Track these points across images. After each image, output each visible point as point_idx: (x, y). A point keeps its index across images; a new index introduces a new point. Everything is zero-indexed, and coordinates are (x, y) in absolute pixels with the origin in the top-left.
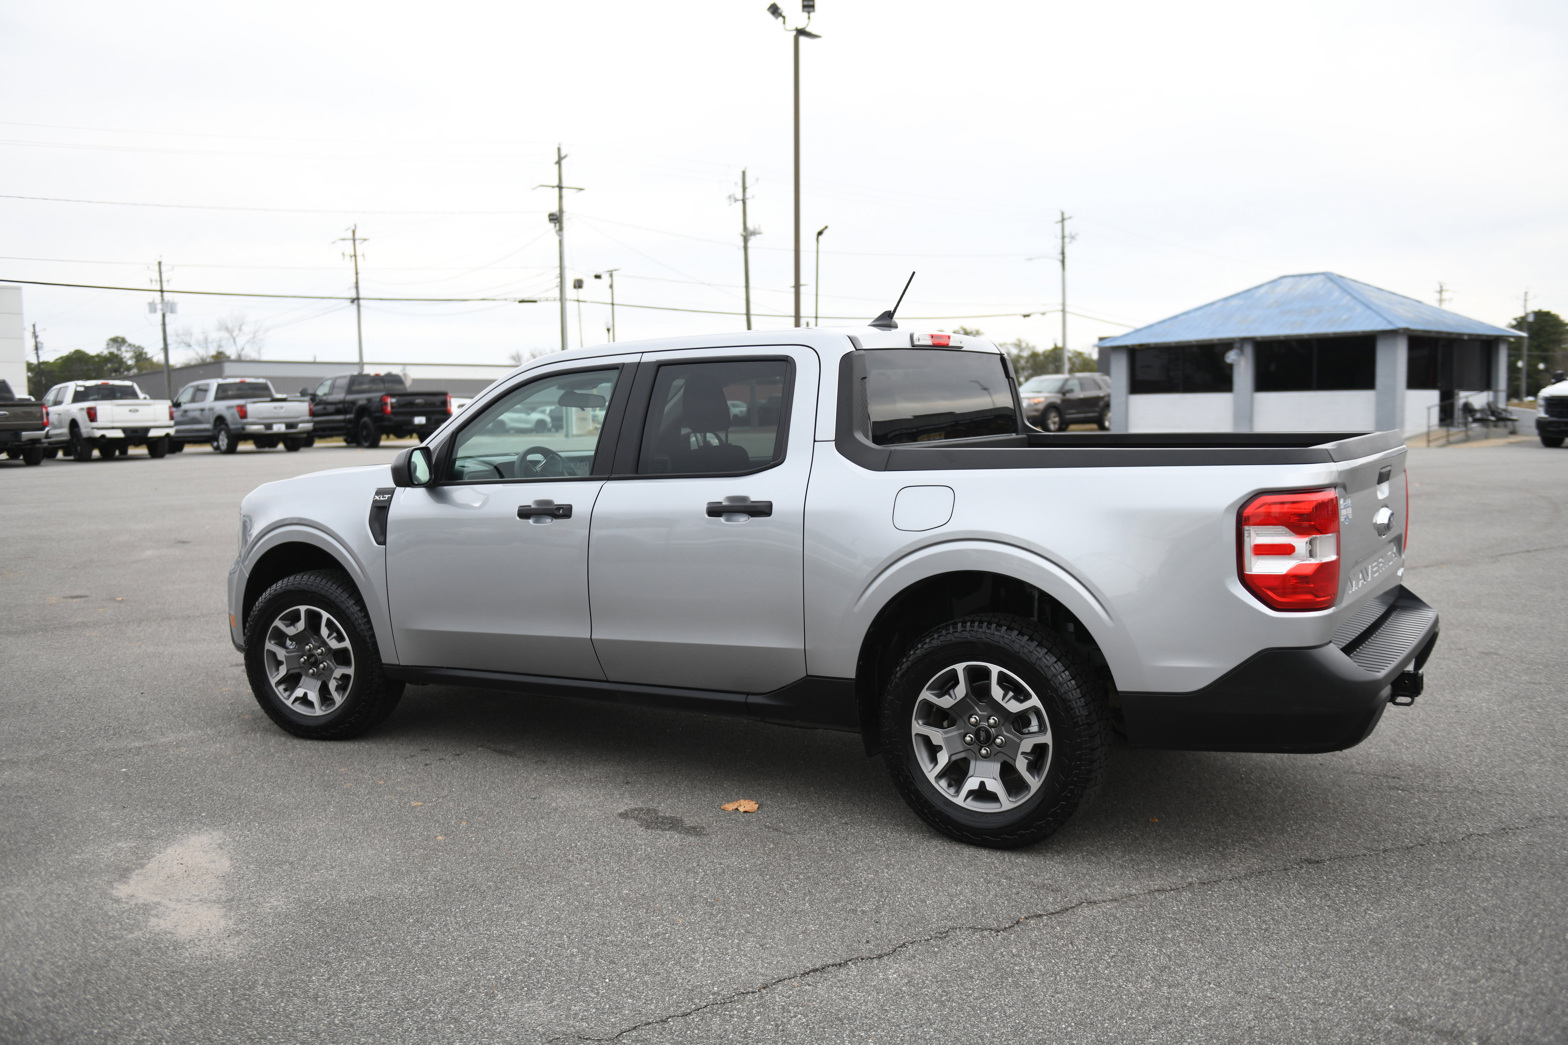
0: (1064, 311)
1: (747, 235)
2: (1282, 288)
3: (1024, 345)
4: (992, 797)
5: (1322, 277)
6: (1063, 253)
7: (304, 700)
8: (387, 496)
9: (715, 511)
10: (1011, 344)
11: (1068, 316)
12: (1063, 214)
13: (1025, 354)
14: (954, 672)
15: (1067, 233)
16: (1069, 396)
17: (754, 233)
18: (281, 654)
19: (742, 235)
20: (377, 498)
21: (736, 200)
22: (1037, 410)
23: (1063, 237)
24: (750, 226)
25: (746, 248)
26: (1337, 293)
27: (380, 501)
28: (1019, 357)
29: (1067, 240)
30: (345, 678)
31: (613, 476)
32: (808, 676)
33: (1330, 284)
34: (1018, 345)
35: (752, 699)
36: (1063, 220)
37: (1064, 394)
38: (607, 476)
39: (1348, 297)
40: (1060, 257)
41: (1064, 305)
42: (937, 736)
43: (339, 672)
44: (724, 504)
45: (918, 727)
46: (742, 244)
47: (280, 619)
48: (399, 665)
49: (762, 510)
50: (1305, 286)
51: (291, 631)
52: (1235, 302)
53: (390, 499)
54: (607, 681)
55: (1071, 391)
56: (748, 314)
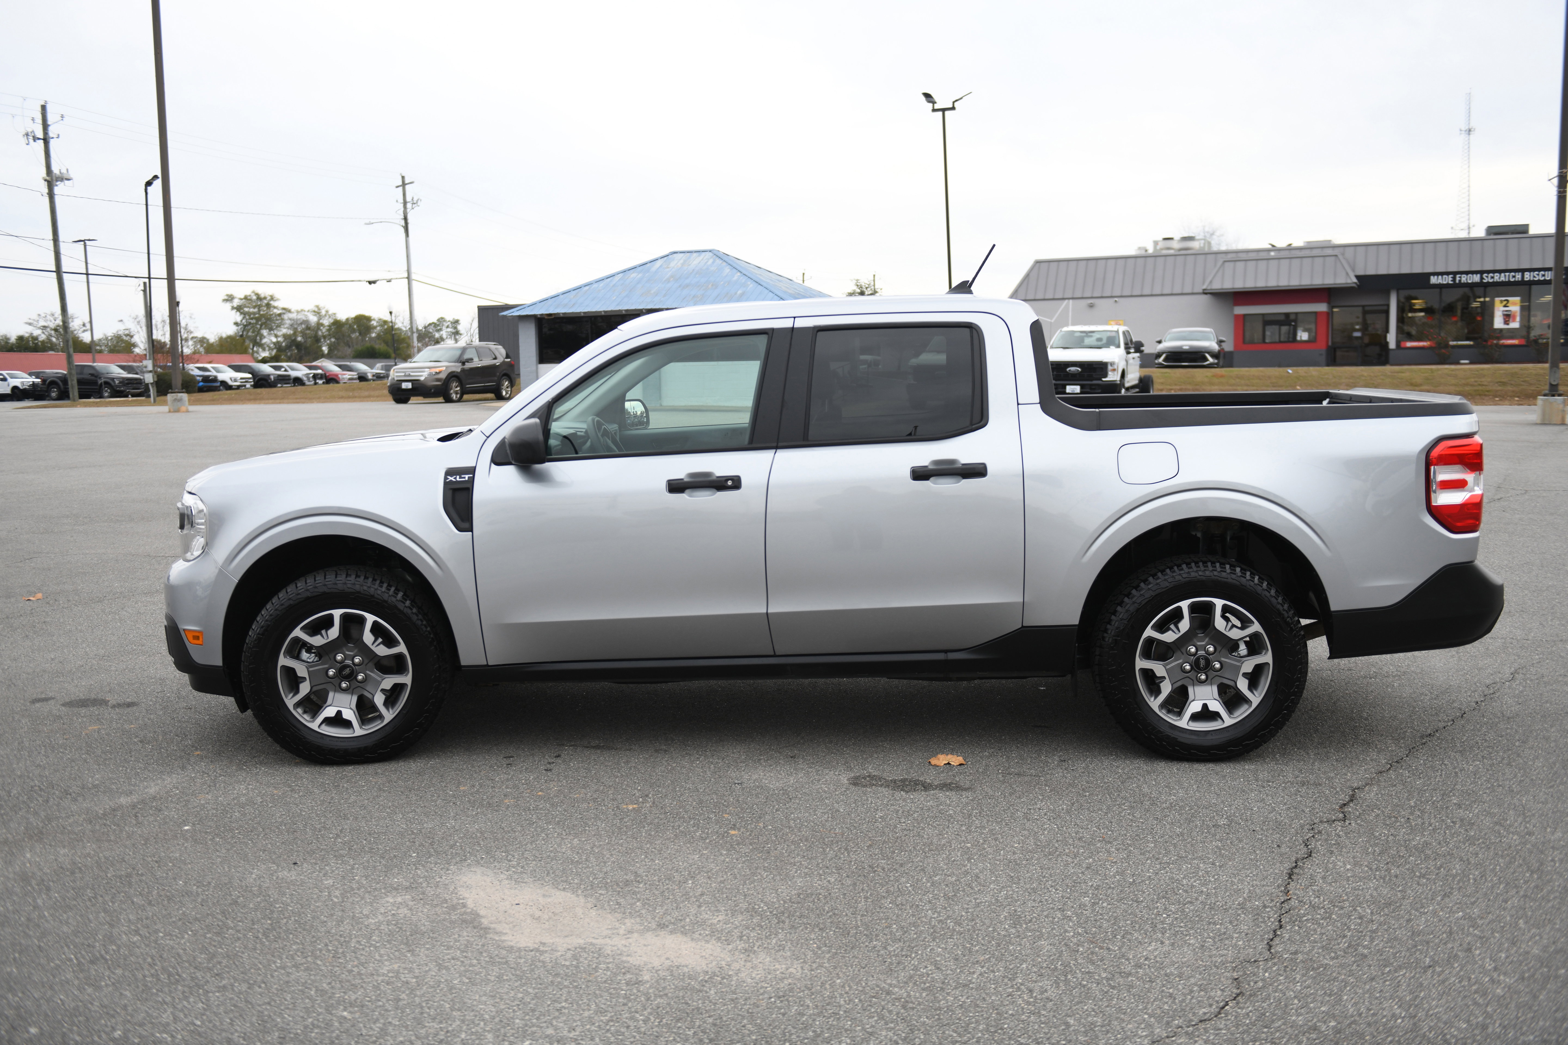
0: (409, 278)
1: (52, 180)
2: (676, 262)
3: (323, 312)
4: (1215, 716)
5: (710, 254)
6: (406, 219)
7: (338, 721)
8: (467, 477)
9: (920, 474)
10: (308, 311)
11: (414, 284)
12: (403, 177)
13: (326, 322)
14: (1180, 608)
15: (408, 199)
16: (468, 366)
17: (61, 179)
18: (301, 671)
19: (45, 180)
20: (451, 478)
21: (35, 139)
22: (438, 380)
23: (405, 203)
24: (55, 169)
25: (51, 195)
26: (727, 270)
27: (457, 482)
28: (319, 325)
29: (409, 206)
30: (398, 689)
31: (780, 444)
32: (1023, 627)
33: (719, 261)
34: (317, 312)
35: (952, 656)
36: (404, 185)
37: (463, 363)
38: (775, 445)
39: (739, 274)
40: (403, 223)
41: (409, 271)
42: (1159, 669)
43: (388, 682)
44: (931, 467)
45: (1141, 663)
46: (45, 190)
47: (301, 629)
48: (487, 665)
49: (977, 471)
50: (696, 261)
51: (317, 641)
52: (633, 275)
53: (472, 481)
54: (775, 656)
55: (470, 360)
56: (59, 271)
